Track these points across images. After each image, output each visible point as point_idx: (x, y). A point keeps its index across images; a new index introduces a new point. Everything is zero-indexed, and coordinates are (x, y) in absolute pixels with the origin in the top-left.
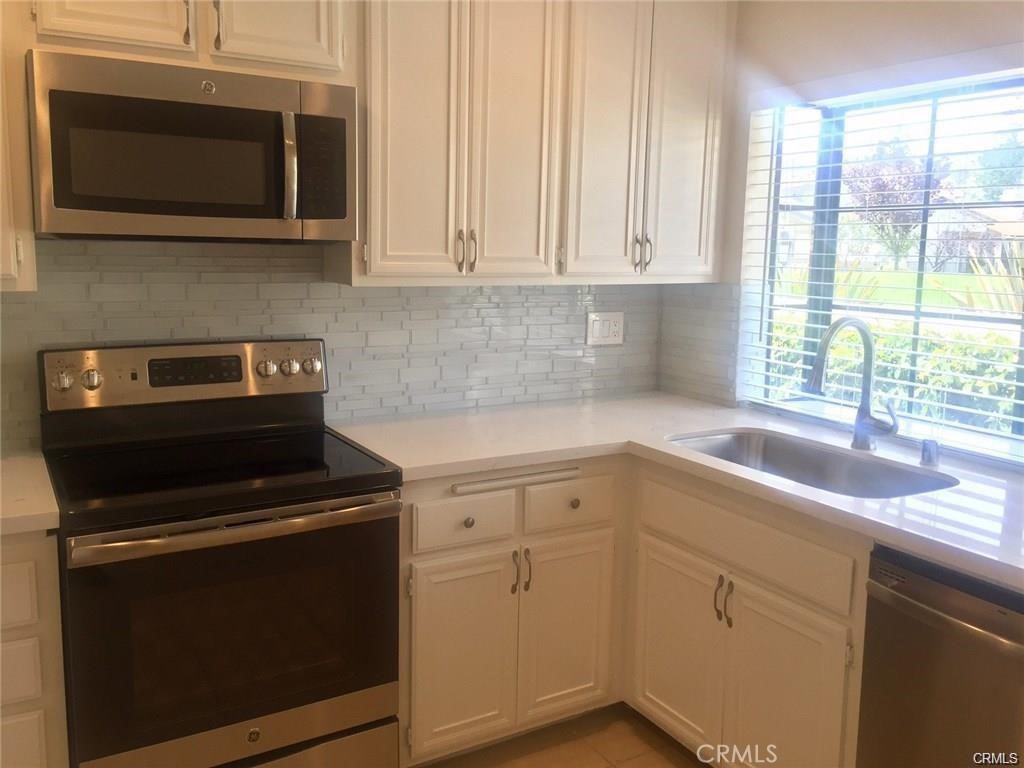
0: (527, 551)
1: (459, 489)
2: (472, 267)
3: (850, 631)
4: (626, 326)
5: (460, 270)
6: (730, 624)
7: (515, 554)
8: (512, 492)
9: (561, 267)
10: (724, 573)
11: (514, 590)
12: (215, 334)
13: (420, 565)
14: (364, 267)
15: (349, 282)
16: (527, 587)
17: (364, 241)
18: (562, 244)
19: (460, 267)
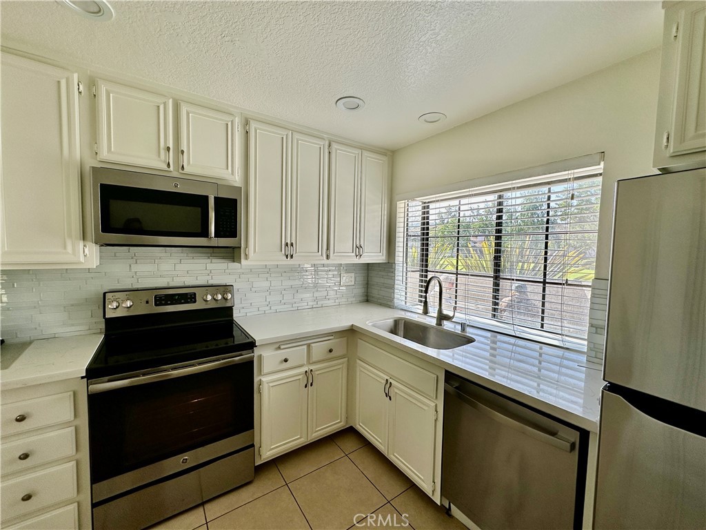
0: (311, 370)
1: (282, 347)
2: (292, 256)
3: (436, 406)
4: (355, 278)
5: (287, 258)
6: (390, 399)
7: (306, 372)
8: (305, 347)
9: (328, 257)
10: (388, 378)
11: (306, 386)
12: (187, 284)
13: (264, 379)
14: (247, 257)
15: (240, 263)
16: (311, 385)
17: (247, 247)
18: (328, 249)
19: (287, 256)
